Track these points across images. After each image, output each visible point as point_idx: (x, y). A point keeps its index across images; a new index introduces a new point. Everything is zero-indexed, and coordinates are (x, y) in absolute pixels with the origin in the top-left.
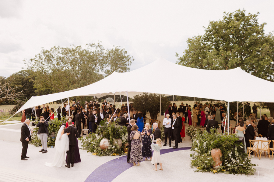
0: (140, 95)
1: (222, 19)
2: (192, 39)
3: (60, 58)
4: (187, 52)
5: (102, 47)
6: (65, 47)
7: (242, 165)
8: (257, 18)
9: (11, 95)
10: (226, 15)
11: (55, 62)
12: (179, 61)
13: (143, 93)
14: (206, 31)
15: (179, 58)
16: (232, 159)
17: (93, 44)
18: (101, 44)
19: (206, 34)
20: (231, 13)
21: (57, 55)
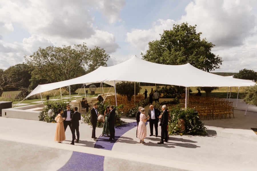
0: (119, 83)
1: (172, 29)
2: (152, 42)
3: (53, 55)
4: (149, 52)
5: (87, 47)
6: (58, 47)
7: (199, 129)
8: (195, 29)
9: (13, 83)
10: (175, 27)
11: (49, 58)
12: (143, 58)
13: (122, 81)
14: (162, 37)
15: (143, 56)
16: (192, 125)
17: (79, 45)
18: (85, 45)
19: (162, 39)
20: (178, 25)
21: (51, 53)
